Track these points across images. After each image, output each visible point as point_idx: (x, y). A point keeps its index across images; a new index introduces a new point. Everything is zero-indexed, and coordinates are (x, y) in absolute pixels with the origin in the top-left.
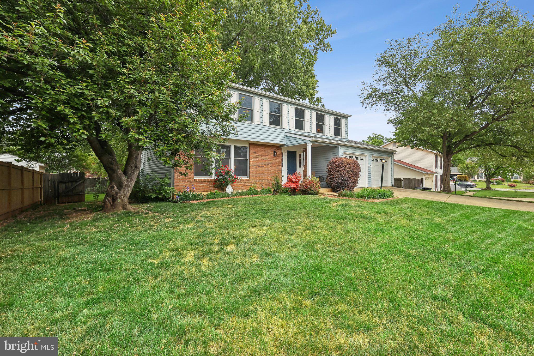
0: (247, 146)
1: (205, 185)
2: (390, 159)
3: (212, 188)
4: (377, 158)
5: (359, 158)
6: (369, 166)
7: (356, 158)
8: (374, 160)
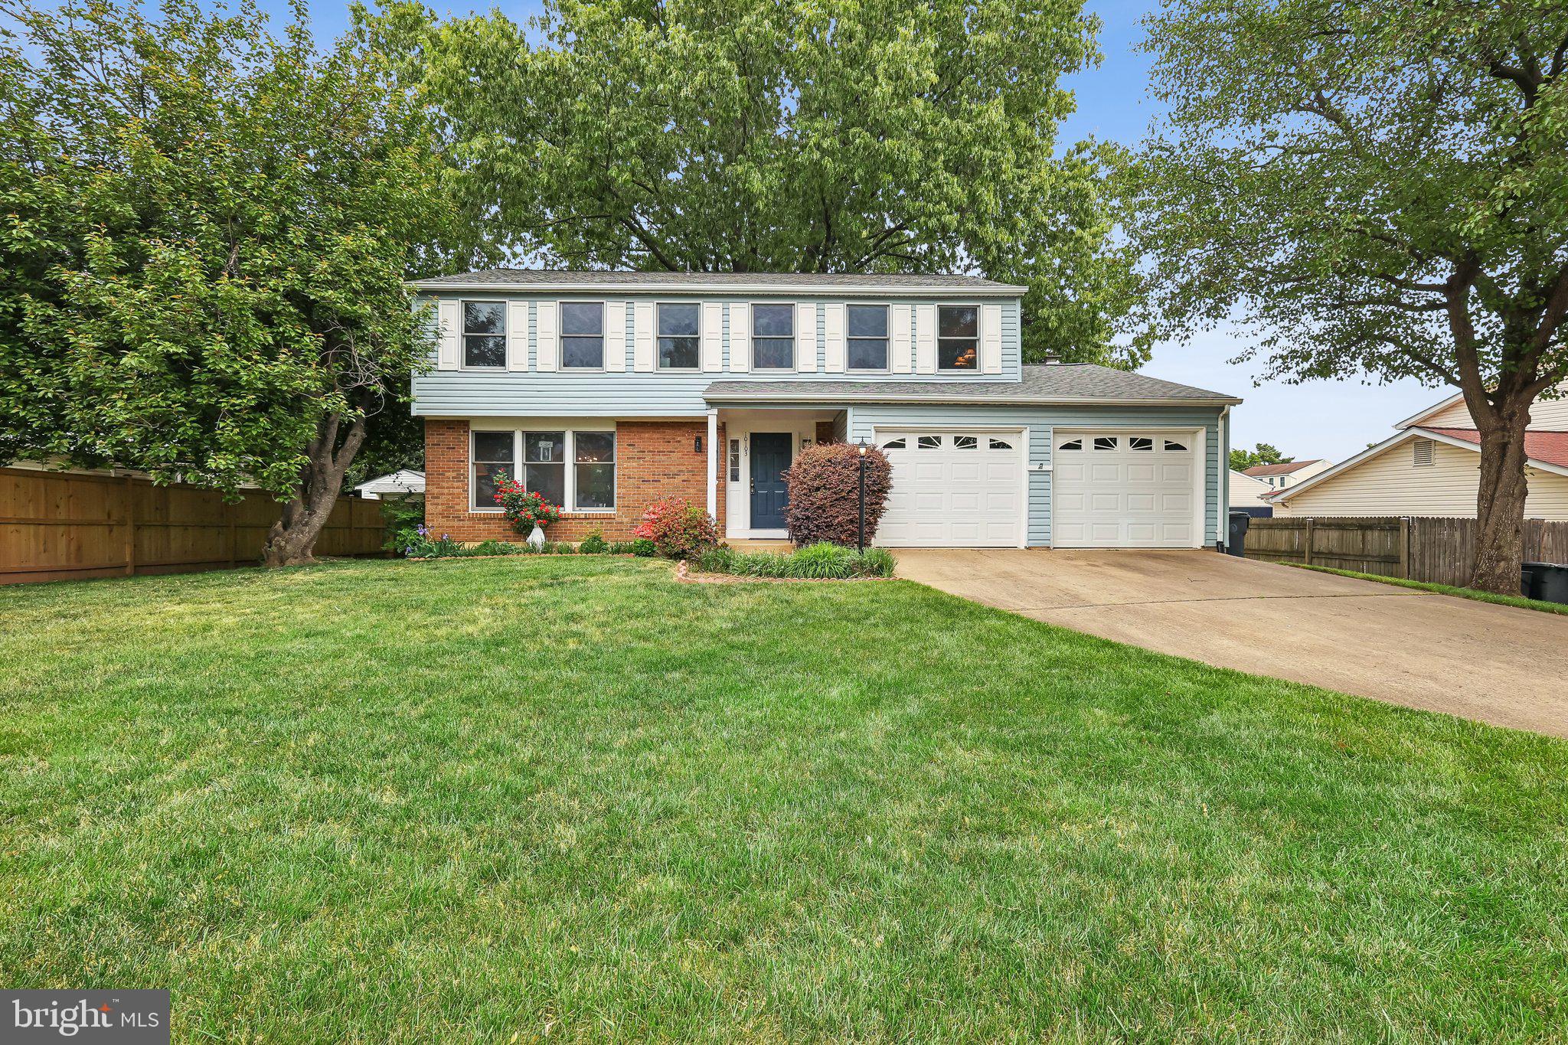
0: (613, 429)
1: (492, 526)
2: (1202, 435)
3: (510, 533)
4: (1106, 437)
5: (983, 442)
6: (1036, 468)
7: (962, 443)
8: (1083, 444)
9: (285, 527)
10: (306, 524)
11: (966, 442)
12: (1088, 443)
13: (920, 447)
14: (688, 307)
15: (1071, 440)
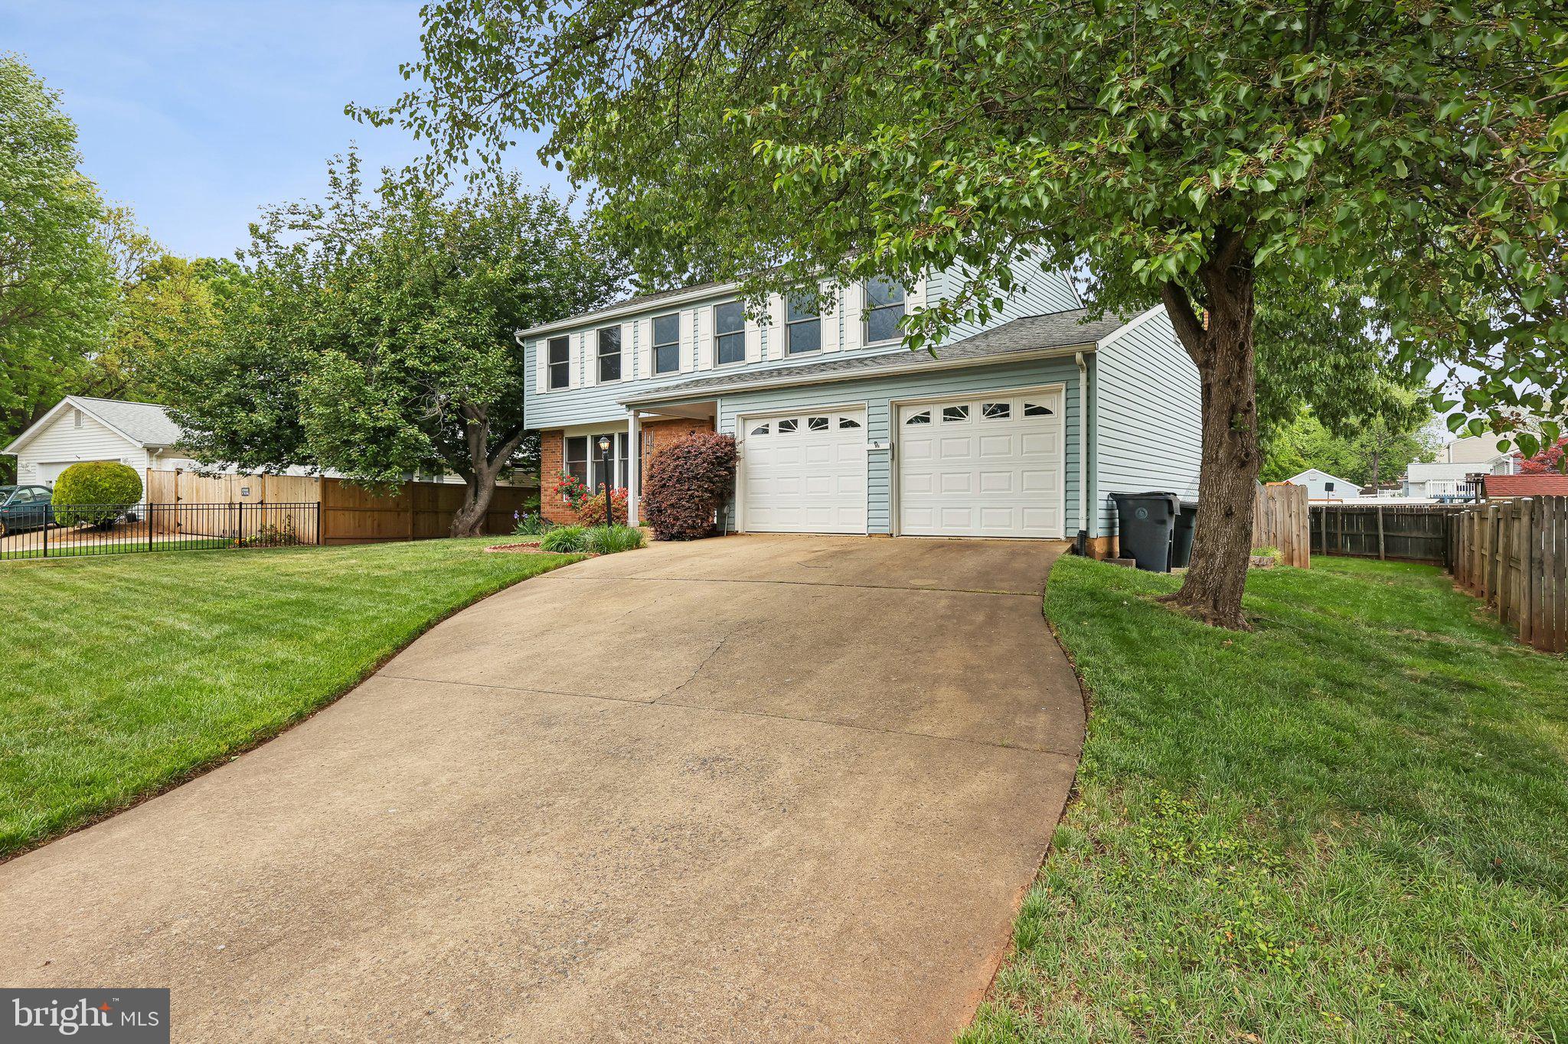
4: (956, 405)
5: (834, 422)
6: (873, 447)
7: (817, 424)
8: (931, 417)
9: (463, 512)
10: (473, 511)
11: (820, 424)
12: (936, 415)
13: (781, 431)
14: (664, 320)
15: (918, 412)
